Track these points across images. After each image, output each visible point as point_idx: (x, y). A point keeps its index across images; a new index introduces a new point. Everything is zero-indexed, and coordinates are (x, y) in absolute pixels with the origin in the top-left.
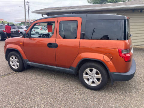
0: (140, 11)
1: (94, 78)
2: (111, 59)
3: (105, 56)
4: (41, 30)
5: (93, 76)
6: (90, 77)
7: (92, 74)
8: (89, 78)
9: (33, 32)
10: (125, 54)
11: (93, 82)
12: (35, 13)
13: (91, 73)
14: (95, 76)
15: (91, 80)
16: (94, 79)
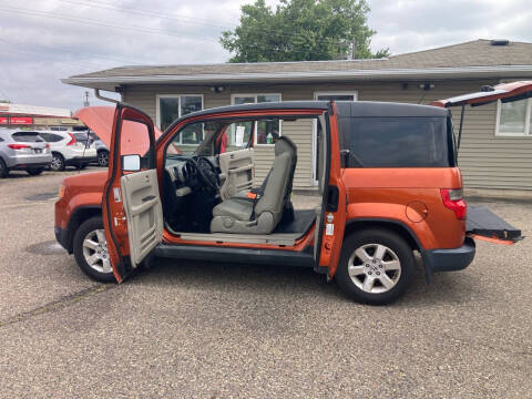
0: (422, 86)
1: (379, 270)
2: (425, 216)
3: (408, 208)
4: (70, 143)
5: (377, 265)
6: (368, 269)
7: (374, 261)
8: (365, 271)
9: (45, 150)
10: (455, 201)
11: (377, 283)
12: (75, 84)
13: (371, 258)
14: (381, 266)
15: (370, 279)
16: (378, 274)
